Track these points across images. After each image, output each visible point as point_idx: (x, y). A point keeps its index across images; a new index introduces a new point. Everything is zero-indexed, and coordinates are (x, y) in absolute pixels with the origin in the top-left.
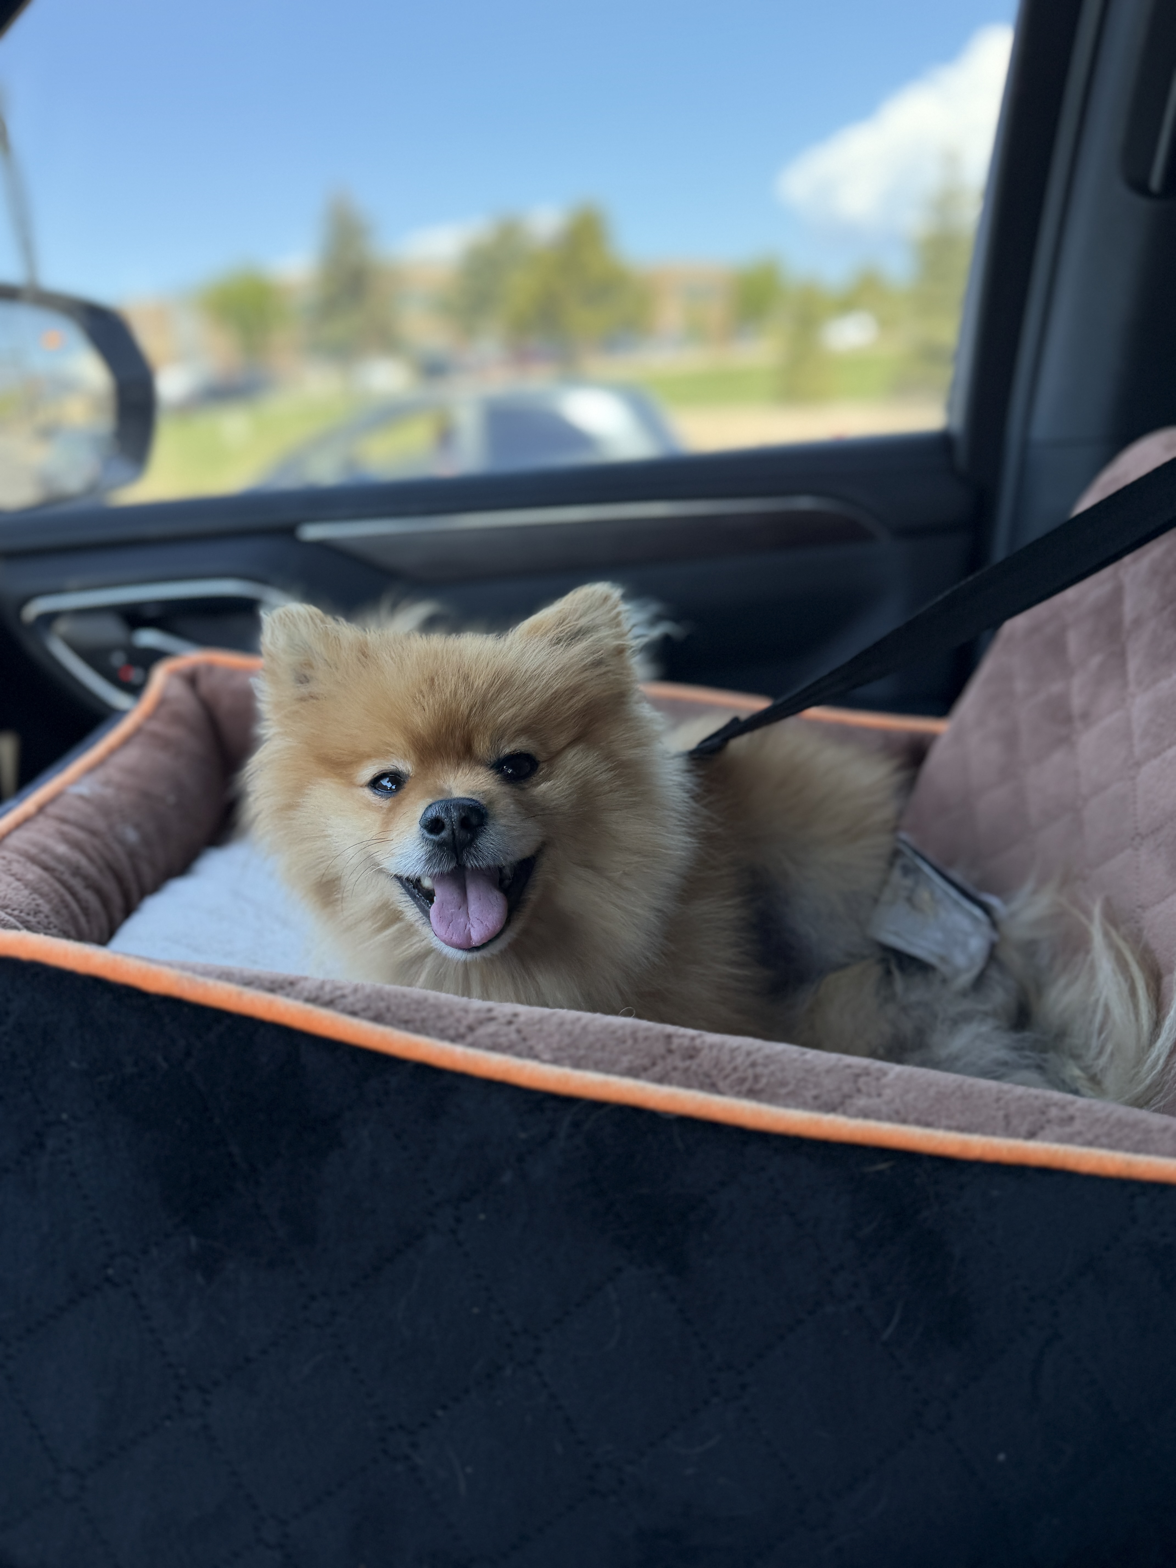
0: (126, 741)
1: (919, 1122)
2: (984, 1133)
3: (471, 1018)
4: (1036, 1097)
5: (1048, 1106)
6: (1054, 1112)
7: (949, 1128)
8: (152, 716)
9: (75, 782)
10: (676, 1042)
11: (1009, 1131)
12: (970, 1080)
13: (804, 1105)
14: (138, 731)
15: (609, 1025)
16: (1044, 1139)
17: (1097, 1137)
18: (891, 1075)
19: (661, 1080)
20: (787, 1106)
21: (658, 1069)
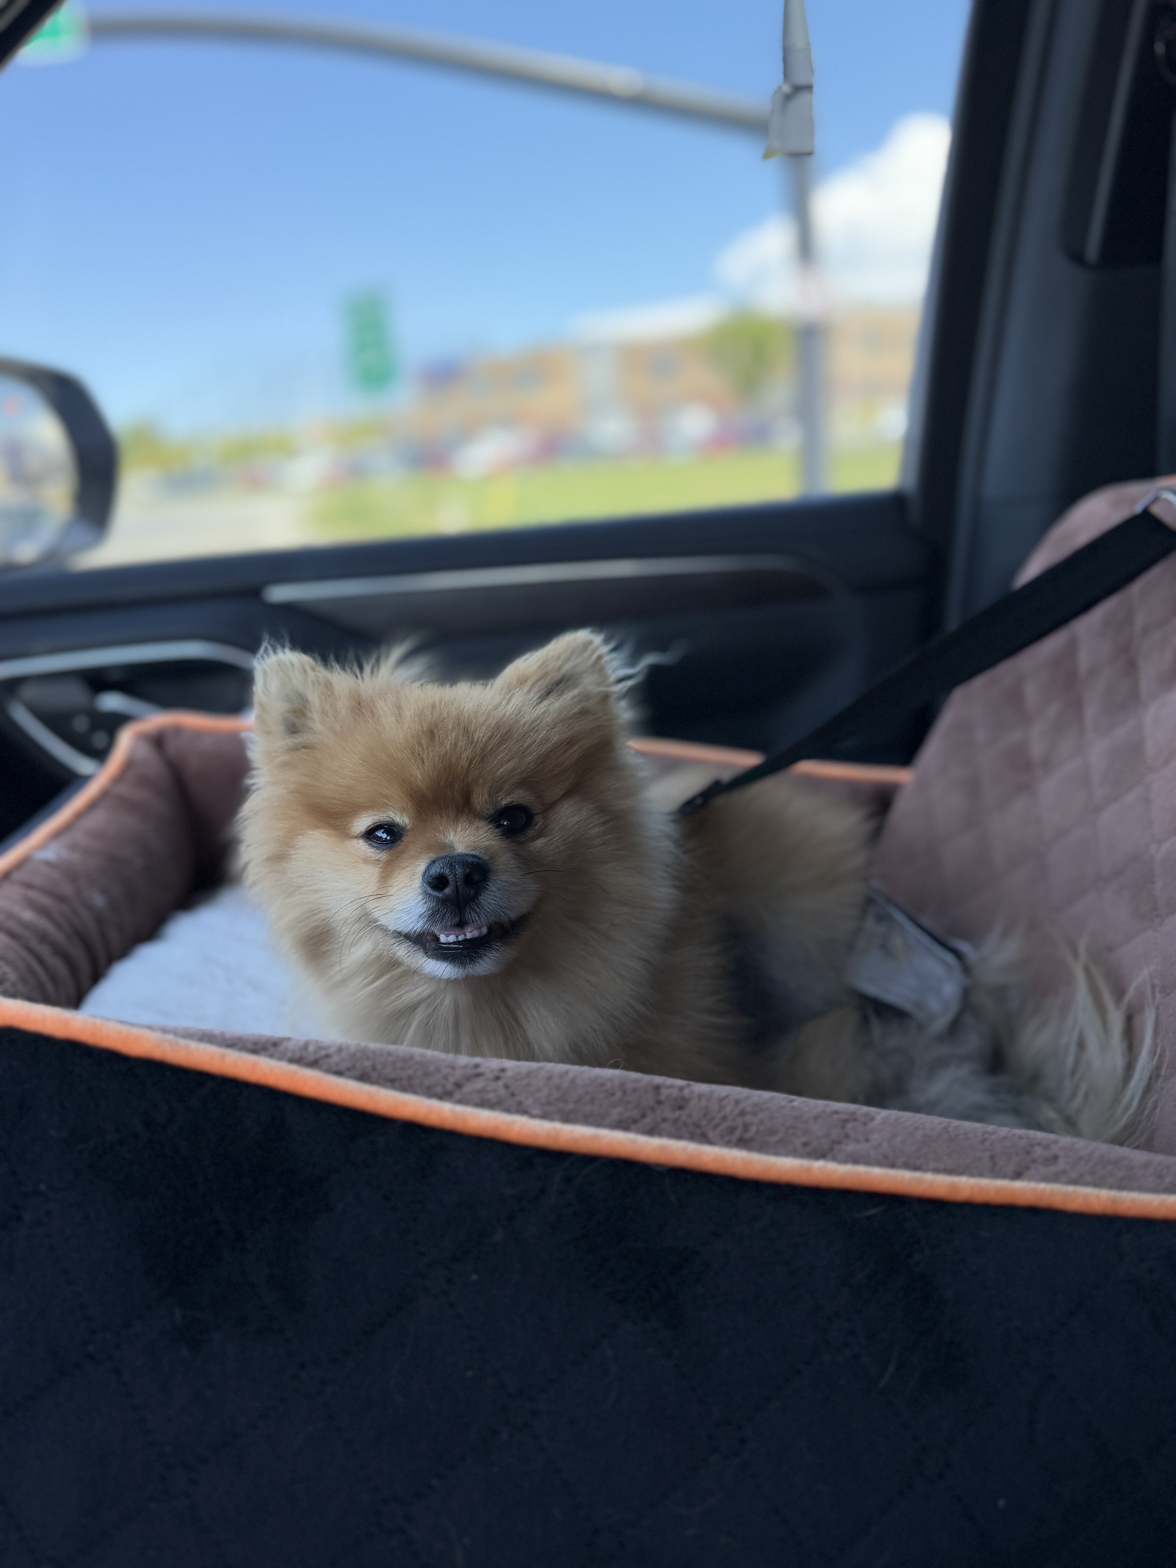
0: (93, 805)
1: (907, 1166)
2: (972, 1174)
3: (458, 1073)
4: (1021, 1138)
5: (1032, 1145)
6: (1038, 1151)
7: (937, 1171)
8: (119, 778)
9: (42, 846)
10: (664, 1092)
11: (996, 1172)
12: (956, 1123)
13: (794, 1153)
14: (105, 795)
15: (597, 1077)
16: (1030, 1179)
17: (1082, 1176)
18: (878, 1119)
19: (651, 1131)
20: (777, 1154)
21: (647, 1120)
